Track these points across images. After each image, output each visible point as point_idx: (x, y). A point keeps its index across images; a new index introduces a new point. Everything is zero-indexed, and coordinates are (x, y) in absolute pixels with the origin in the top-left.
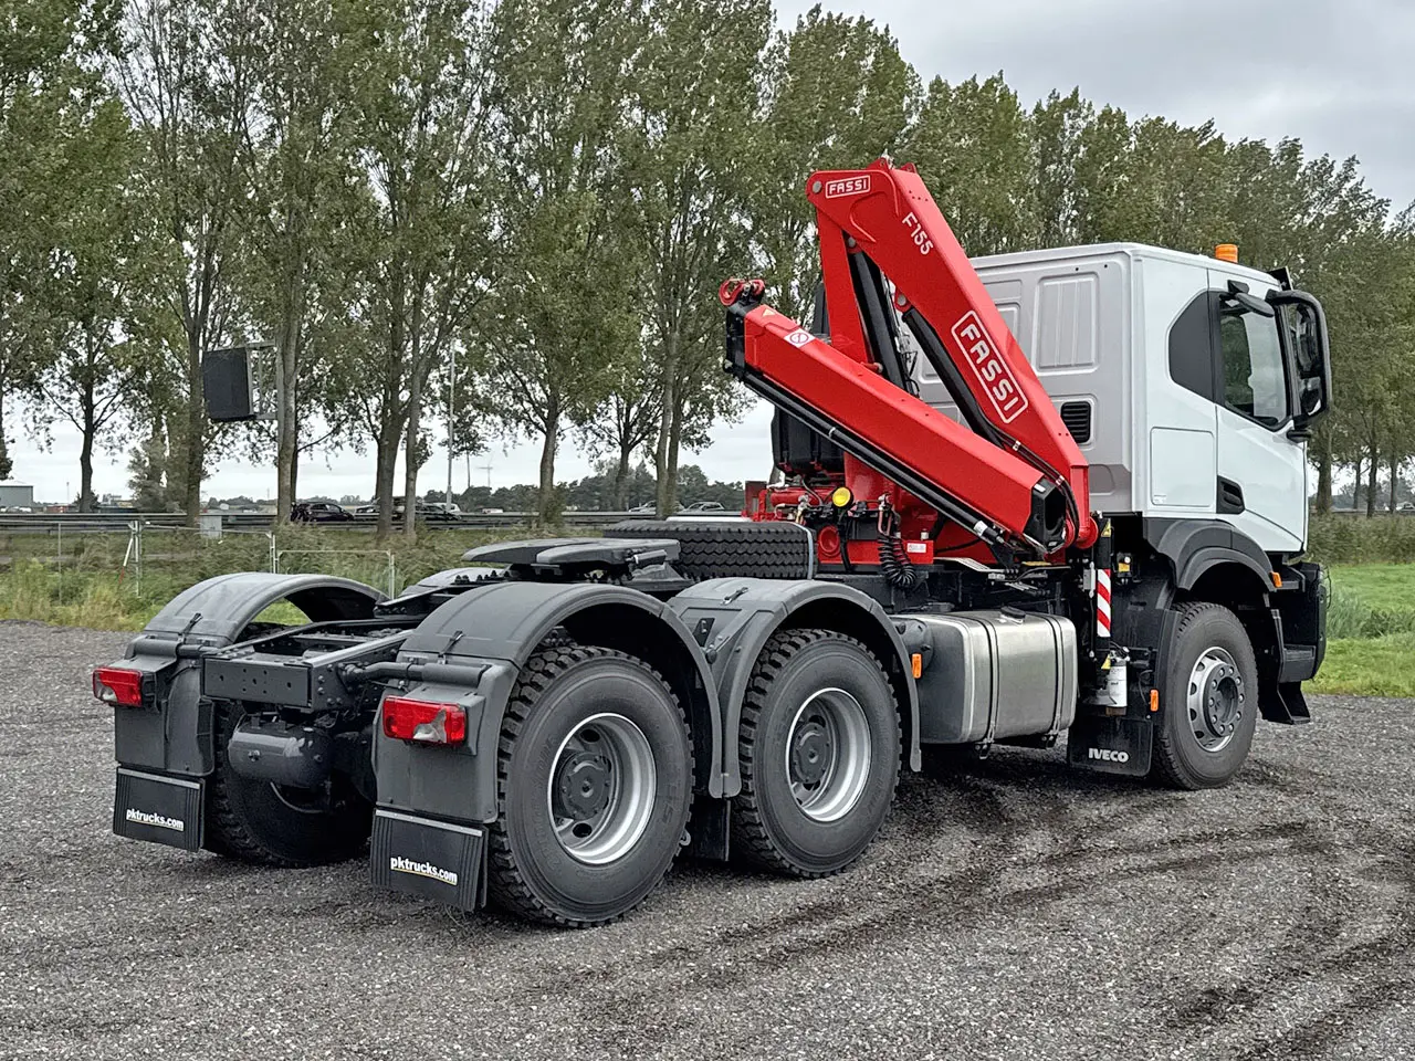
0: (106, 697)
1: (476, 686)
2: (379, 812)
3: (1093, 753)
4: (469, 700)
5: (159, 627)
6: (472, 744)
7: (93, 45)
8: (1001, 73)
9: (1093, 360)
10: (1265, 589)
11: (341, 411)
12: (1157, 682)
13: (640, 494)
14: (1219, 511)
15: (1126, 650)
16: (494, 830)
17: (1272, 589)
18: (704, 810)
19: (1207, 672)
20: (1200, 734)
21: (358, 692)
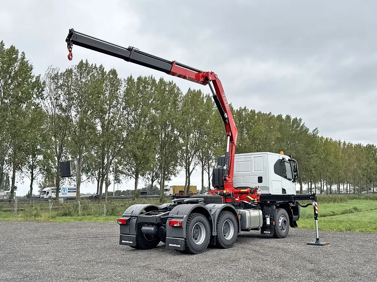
0: (120, 223)
1: (183, 218)
2: (167, 238)
3: (265, 232)
4: (182, 220)
5: (127, 212)
6: (183, 226)
7: (38, 97)
8: (231, 103)
9: (263, 170)
10: (290, 206)
11: (89, 174)
12: (274, 220)
13: (155, 191)
14: (282, 193)
15: (269, 215)
16: (186, 238)
17: (291, 206)
18: (212, 237)
19: (282, 220)
20: (281, 230)
21: (162, 220)
